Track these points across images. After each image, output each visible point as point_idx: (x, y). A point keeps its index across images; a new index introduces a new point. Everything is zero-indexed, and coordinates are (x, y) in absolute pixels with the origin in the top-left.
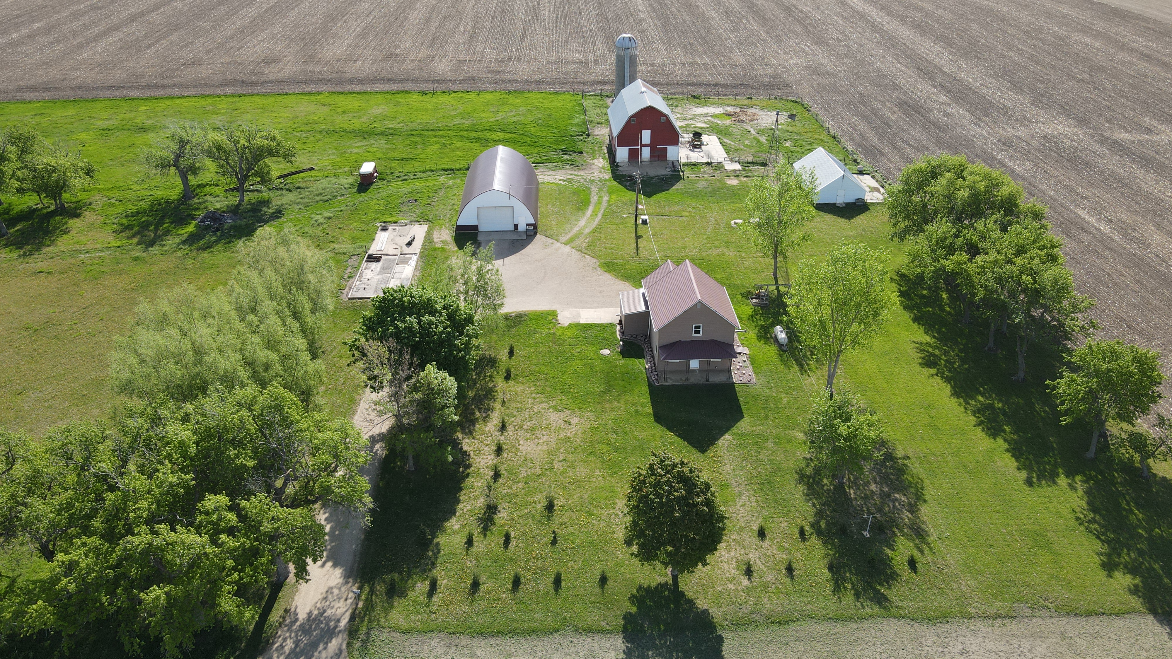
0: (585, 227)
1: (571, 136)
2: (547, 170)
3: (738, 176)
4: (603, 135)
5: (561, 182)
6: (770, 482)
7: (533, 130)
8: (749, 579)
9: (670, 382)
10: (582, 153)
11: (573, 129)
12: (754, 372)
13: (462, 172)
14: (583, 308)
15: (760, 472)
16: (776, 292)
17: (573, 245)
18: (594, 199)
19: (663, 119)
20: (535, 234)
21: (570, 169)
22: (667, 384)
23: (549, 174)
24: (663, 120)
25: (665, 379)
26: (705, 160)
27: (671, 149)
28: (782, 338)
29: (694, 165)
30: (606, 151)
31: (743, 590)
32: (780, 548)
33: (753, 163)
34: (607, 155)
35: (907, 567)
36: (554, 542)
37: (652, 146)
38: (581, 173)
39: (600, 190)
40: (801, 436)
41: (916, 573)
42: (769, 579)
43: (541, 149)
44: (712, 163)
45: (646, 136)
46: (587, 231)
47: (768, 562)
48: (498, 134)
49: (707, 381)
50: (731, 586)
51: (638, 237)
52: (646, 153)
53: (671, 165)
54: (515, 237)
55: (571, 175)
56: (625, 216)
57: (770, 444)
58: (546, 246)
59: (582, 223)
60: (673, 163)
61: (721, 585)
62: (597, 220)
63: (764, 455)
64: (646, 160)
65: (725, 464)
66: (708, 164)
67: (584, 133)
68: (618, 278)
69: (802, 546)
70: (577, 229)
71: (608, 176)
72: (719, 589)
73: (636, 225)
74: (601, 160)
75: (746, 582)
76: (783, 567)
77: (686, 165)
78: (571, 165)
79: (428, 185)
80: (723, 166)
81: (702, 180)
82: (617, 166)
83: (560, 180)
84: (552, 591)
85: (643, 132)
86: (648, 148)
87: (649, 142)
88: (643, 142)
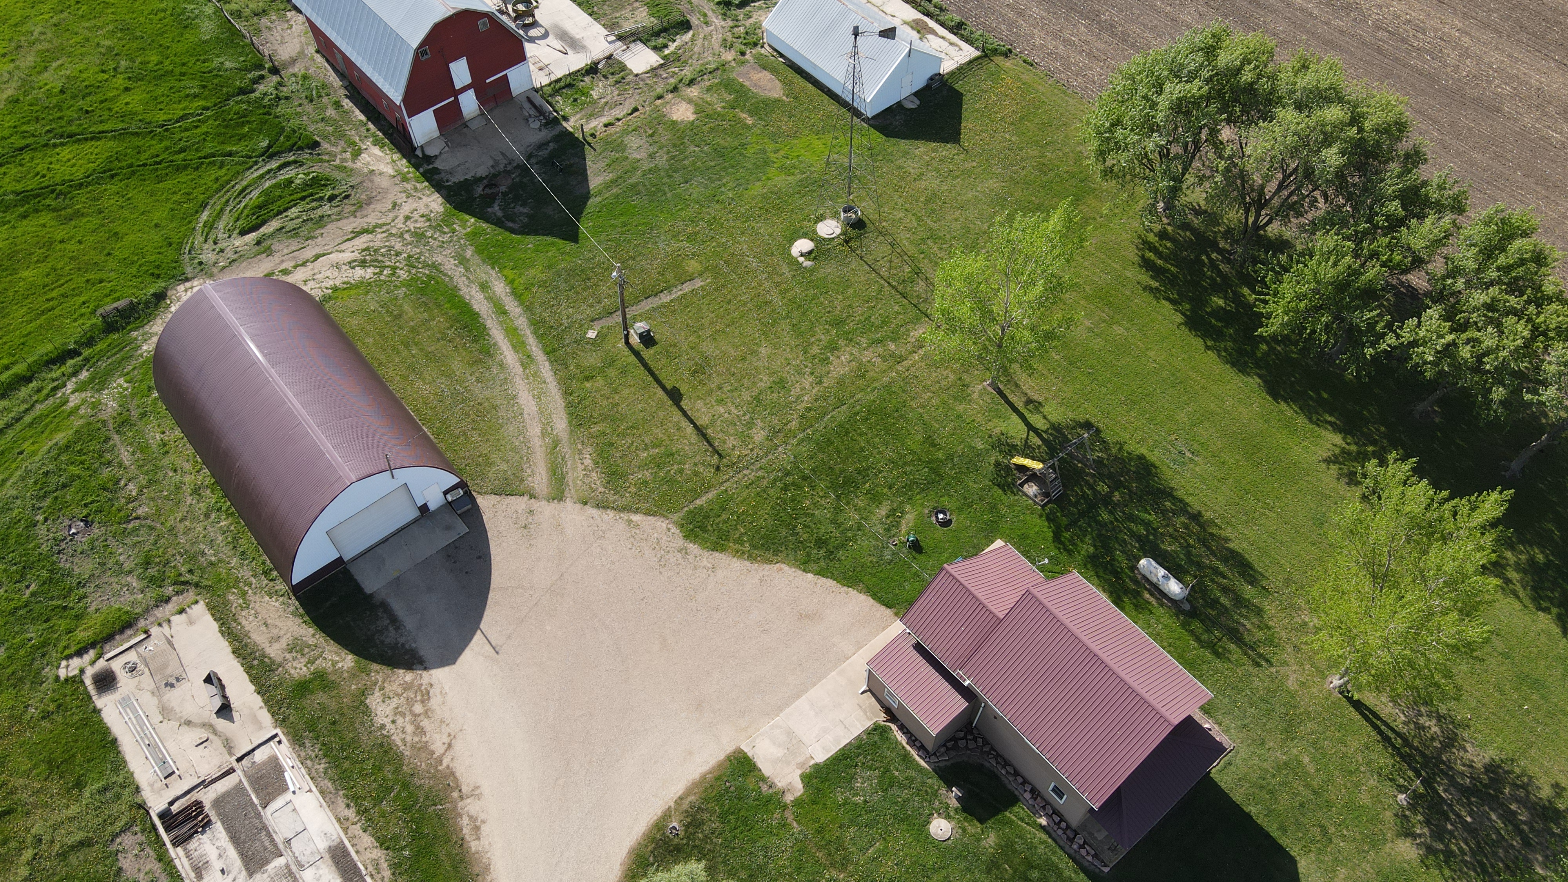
0: (544, 414)
1: (242, 91)
2: (294, 244)
3: (675, 89)
4: (301, 53)
5: (359, 272)
7: (135, 100)
10: (316, 144)
11: (228, 65)
13: (100, 346)
14: (780, 709)
17: (575, 492)
18: (479, 303)
19: (484, 24)
20: (473, 500)
21: (340, 217)
23: (309, 253)
24: (482, 25)
25: (1110, 847)
26: (577, 62)
27: (515, 74)
29: (569, 86)
30: (362, 118)
33: (665, 30)
34: (371, 126)
37: (477, 85)
38: (372, 218)
39: (463, 261)
43: (214, 173)
44: (596, 64)
45: (460, 71)
46: (561, 424)
48: (65, 153)
51: (675, 396)
52: (469, 103)
53: (530, 108)
54: (444, 539)
55: (357, 234)
56: (592, 334)
59: (527, 401)
60: (527, 98)
62: (548, 373)
64: (472, 116)
66: (592, 70)
67: (260, 67)
68: (751, 558)
70: (534, 430)
71: (435, 203)
73: (636, 354)
74: (376, 151)
77: (557, 94)
78: (332, 198)
79: (61, 437)
80: (623, 68)
81: (626, 132)
82: (428, 159)
83: (351, 264)
85: (452, 66)
86: (471, 93)
87: (468, 80)
88: (458, 86)
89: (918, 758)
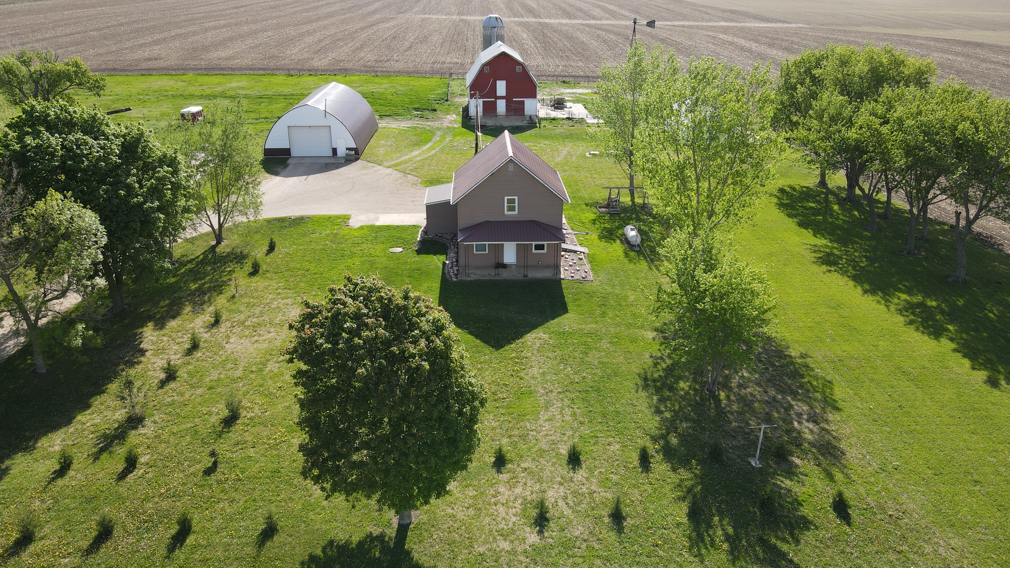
0: (416, 156)
1: (429, 100)
2: (392, 120)
3: (599, 127)
4: (463, 101)
5: (405, 128)
6: (598, 390)
8: (540, 532)
9: (473, 277)
10: (435, 111)
11: (432, 97)
12: (592, 269)
14: (384, 213)
15: (584, 378)
16: (630, 203)
17: (397, 168)
18: (436, 139)
19: (519, 69)
20: (357, 159)
21: (418, 121)
22: (469, 279)
23: (393, 123)
25: (468, 275)
26: (566, 116)
27: (528, 103)
28: (633, 236)
29: (553, 119)
31: (525, 551)
32: (604, 482)
34: (461, 112)
35: (832, 515)
36: (209, 471)
37: (508, 98)
38: (430, 123)
39: (445, 134)
40: (651, 335)
41: (849, 524)
42: (577, 533)
44: (573, 118)
45: (501, 87)
47: (579, 504)
49: (525, 276)
50: (505, 545)
52: (501, 106)
53: (528, 119)
54: (331, 161)
55: (417, 124)
57: (604, 344)
58: (365, 168)
59: (416, 153)
60: (530, 117)
61: (485, 542)
62: (433, 152)
63: (593, 358)
64: (501, 114)
65: (531, 366)
66: (569, 119)
67: (443, 99)
69: (642, 478)
70: (406, 157)
71: (457, 125)
72: (481, 550)
74: (454, 116)
75: (533, 538)
76: (605, 512)
77: (545, 119)
78: (421, 117)
80: (585, 120)
81: (560, 129)
82: (469, 119)
83: (403, 127)
84: (163, 551)
85: (498, 82)
86: (504, 101)
87: (504, 94)
88: (498, 94)
89: (419, 236)
